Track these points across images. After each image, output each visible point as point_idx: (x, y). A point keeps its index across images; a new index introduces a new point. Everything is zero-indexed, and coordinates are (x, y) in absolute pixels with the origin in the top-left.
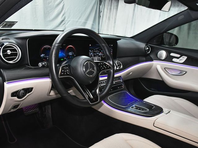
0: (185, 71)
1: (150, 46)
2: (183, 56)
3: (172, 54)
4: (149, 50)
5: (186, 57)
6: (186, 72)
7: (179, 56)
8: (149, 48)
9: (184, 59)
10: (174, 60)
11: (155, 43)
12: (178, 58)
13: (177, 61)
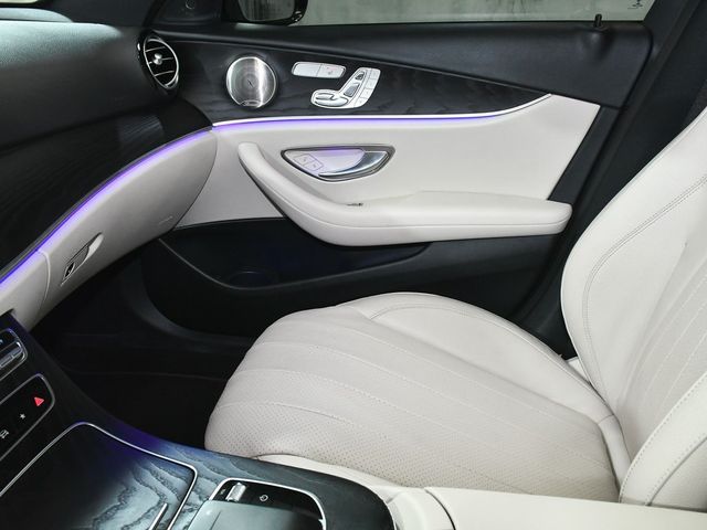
0: (382, 148)
1: (166, 38)
2: (361, 71)
3: (303, 69)
4: (168, 65)
5: (377, 73)
6: (390, 152)
7: (336, 71)
8: (165, 53)
9: (367, 82)
10: (319, 97)
11: (194, 19)
12: (335, 84)
13: (337, 98)
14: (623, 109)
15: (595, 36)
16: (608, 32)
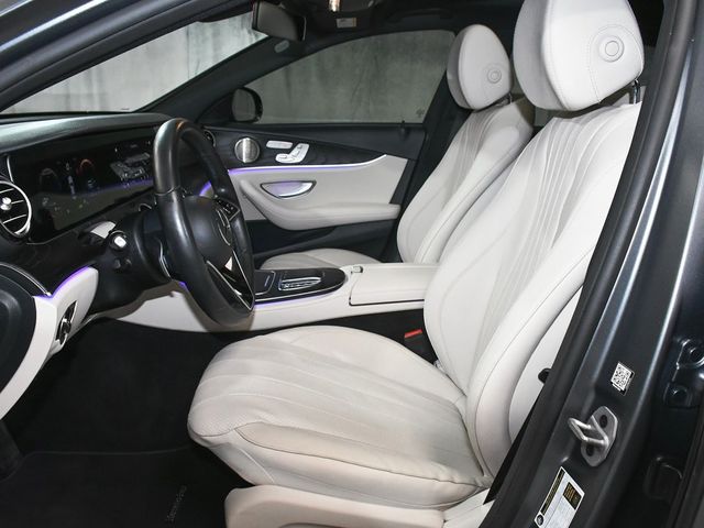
0: (310, 181)
2: (299, 146)
3: (271, 144)
5: (307, 146)
6: (315, 184)
7: (288, 145)
9: (301, 152)
10: (279, 158)
12: (288, 151)
13: (288, 158)
14: (418, 161)
15: (403, 130)
16: (408, 128)
